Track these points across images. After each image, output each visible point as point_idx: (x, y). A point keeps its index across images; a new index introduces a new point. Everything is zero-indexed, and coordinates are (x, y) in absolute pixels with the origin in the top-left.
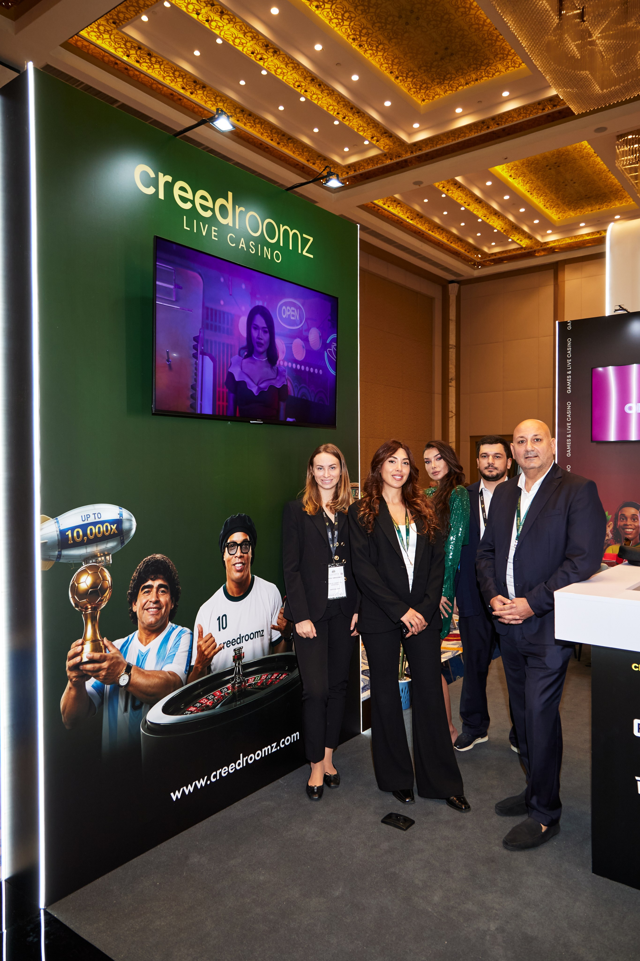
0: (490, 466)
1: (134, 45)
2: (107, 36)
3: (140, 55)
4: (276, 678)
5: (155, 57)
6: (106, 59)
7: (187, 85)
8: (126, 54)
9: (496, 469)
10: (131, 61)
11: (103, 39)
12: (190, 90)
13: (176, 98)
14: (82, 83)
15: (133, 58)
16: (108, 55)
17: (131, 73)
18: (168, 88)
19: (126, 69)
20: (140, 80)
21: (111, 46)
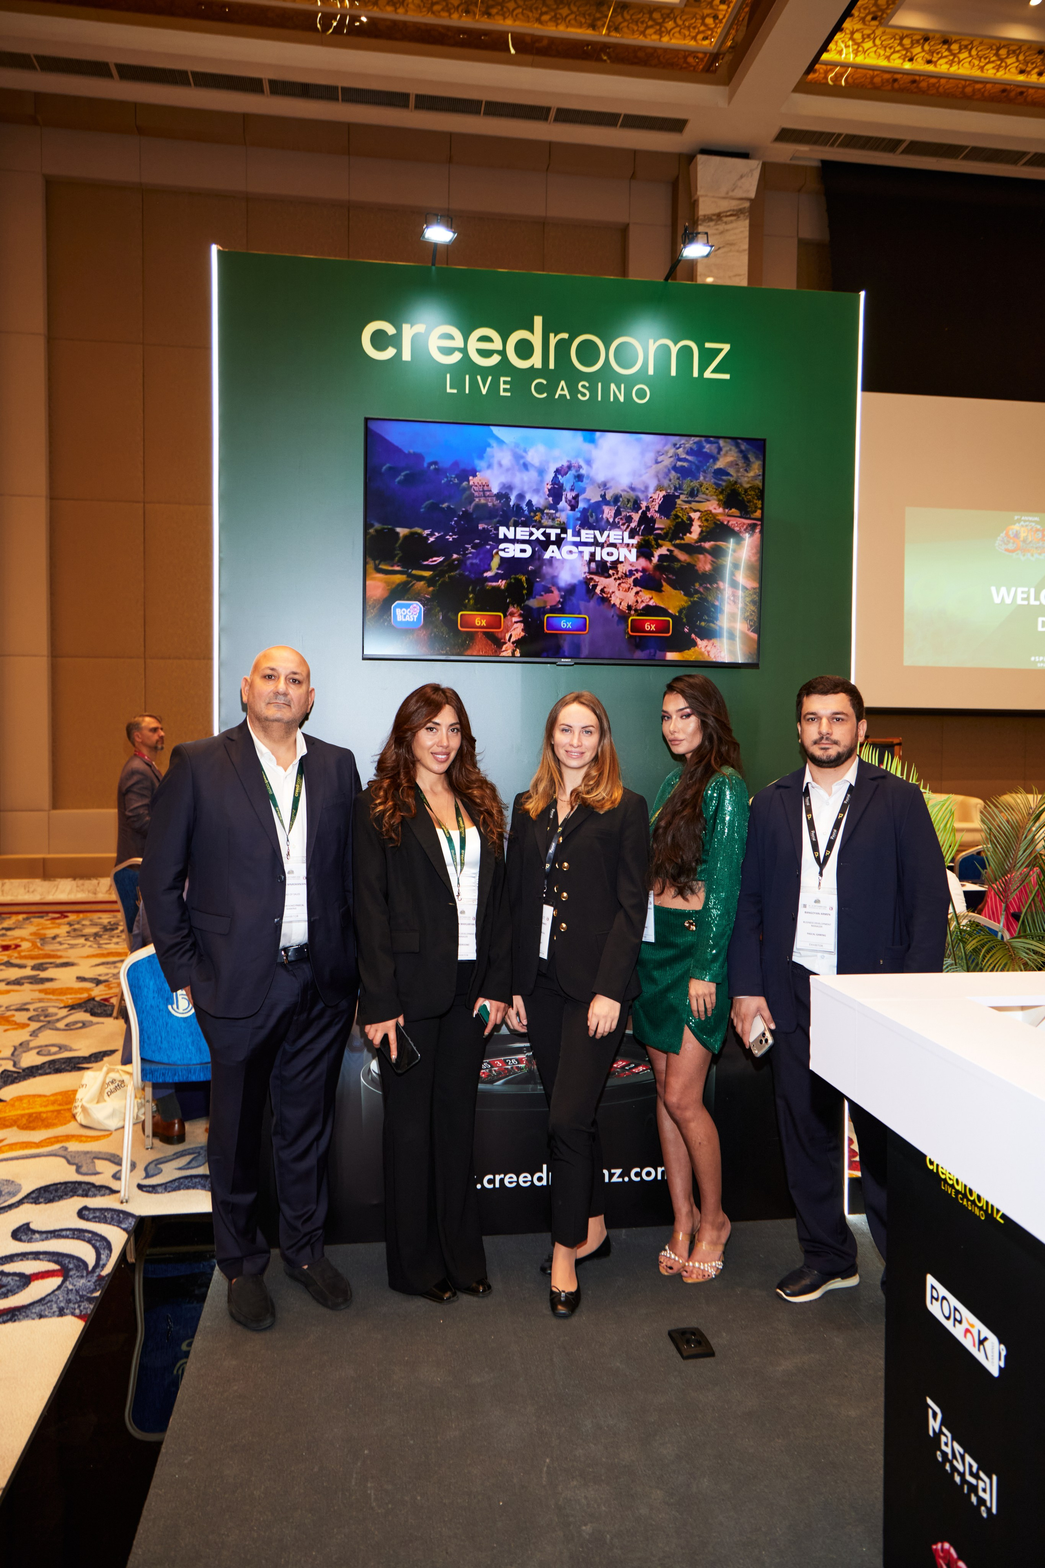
0: (822, 738)
1: (916, 37)
2: (870, 44)
3: (930, 50)
4: (623, 1067)
5: (955, 41)
6: (877, 80)
7: (1026, 63)
8: (907, 59)
9: (836, 743)
10: (919, 66)
11: (865, 52)
12: (1036, 70)
13: (1013, 94)
14: (839, 135)
15: (919, 60)
16: (878, 72)
17: (924, 85)
18: (994, 82)
19: (914, 82)
20: (941, 90)
21: (880, 56)
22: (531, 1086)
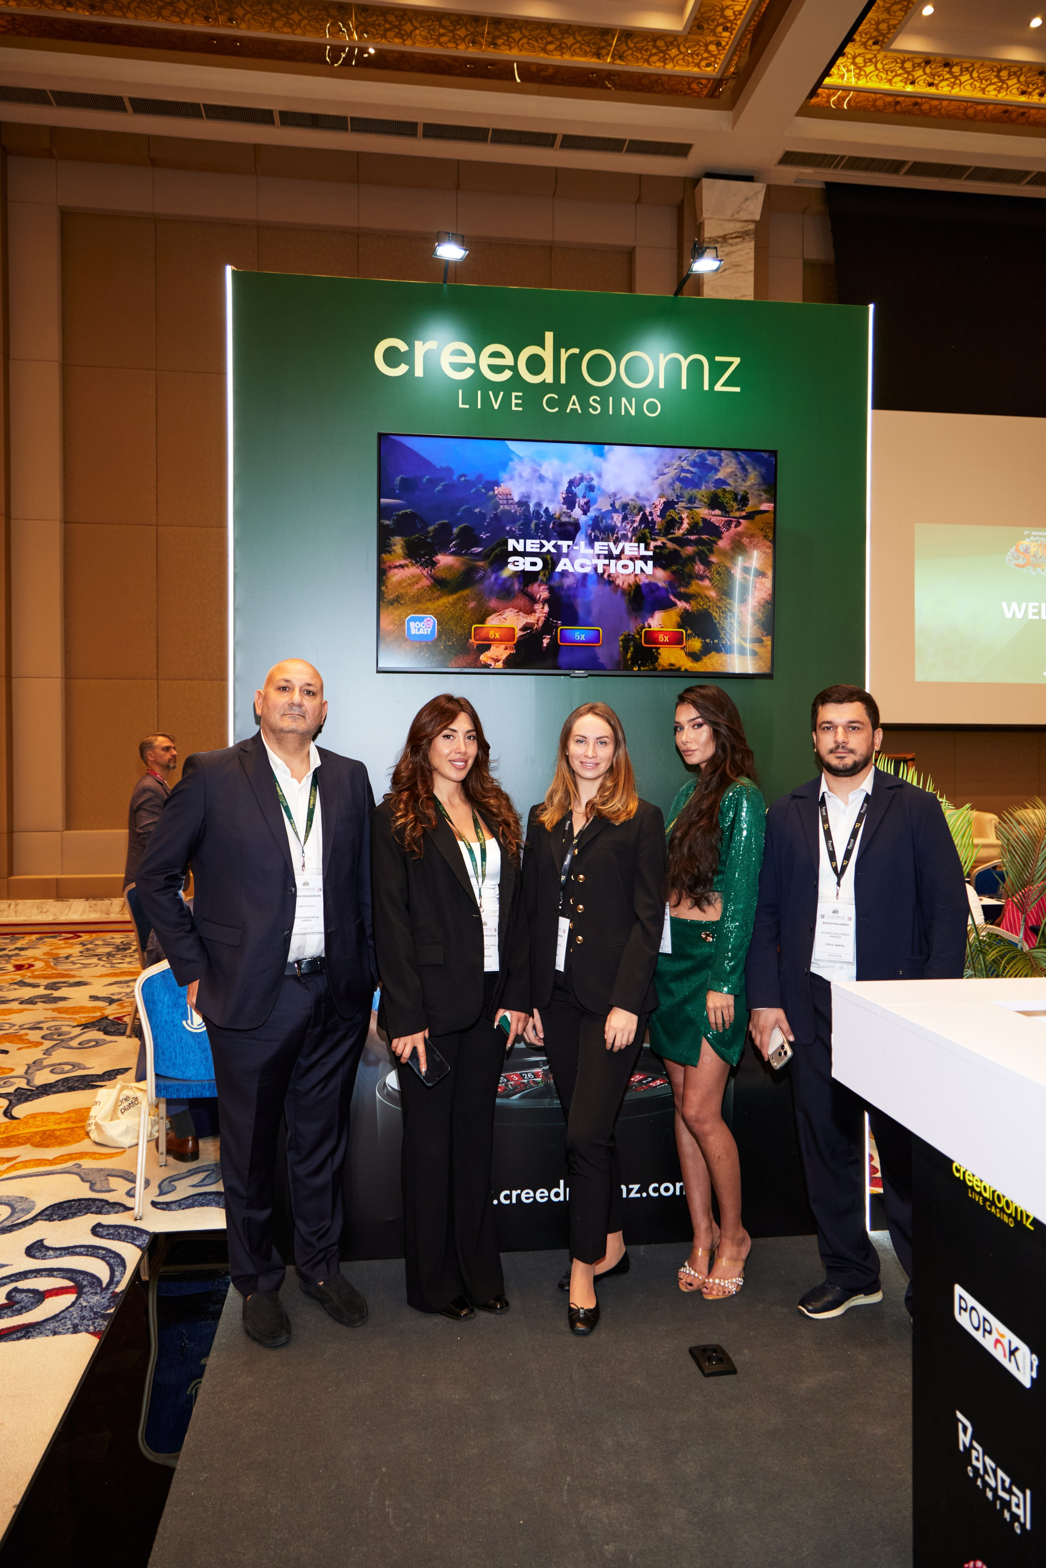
0: (838, 747)
1: (917, 61)
2: (872, 68)
3: (931, 73)
4: (640, 1081)
5: (957, 64)
6: (880, 103)
7: (1027, 84)
8: (909, 82)
9: (852, 751)
10: (921, 88)
11: (866, 76)
12: (1038, 91)
13: (1014, 115)
14: (843, 157)
15: (921, 83)
16: (880, 95)
17: (925, 107)
18: (996, 104)
19: (916, 104)
20: (943, 111)
21: (881, 79)
22: (547, 1100)
